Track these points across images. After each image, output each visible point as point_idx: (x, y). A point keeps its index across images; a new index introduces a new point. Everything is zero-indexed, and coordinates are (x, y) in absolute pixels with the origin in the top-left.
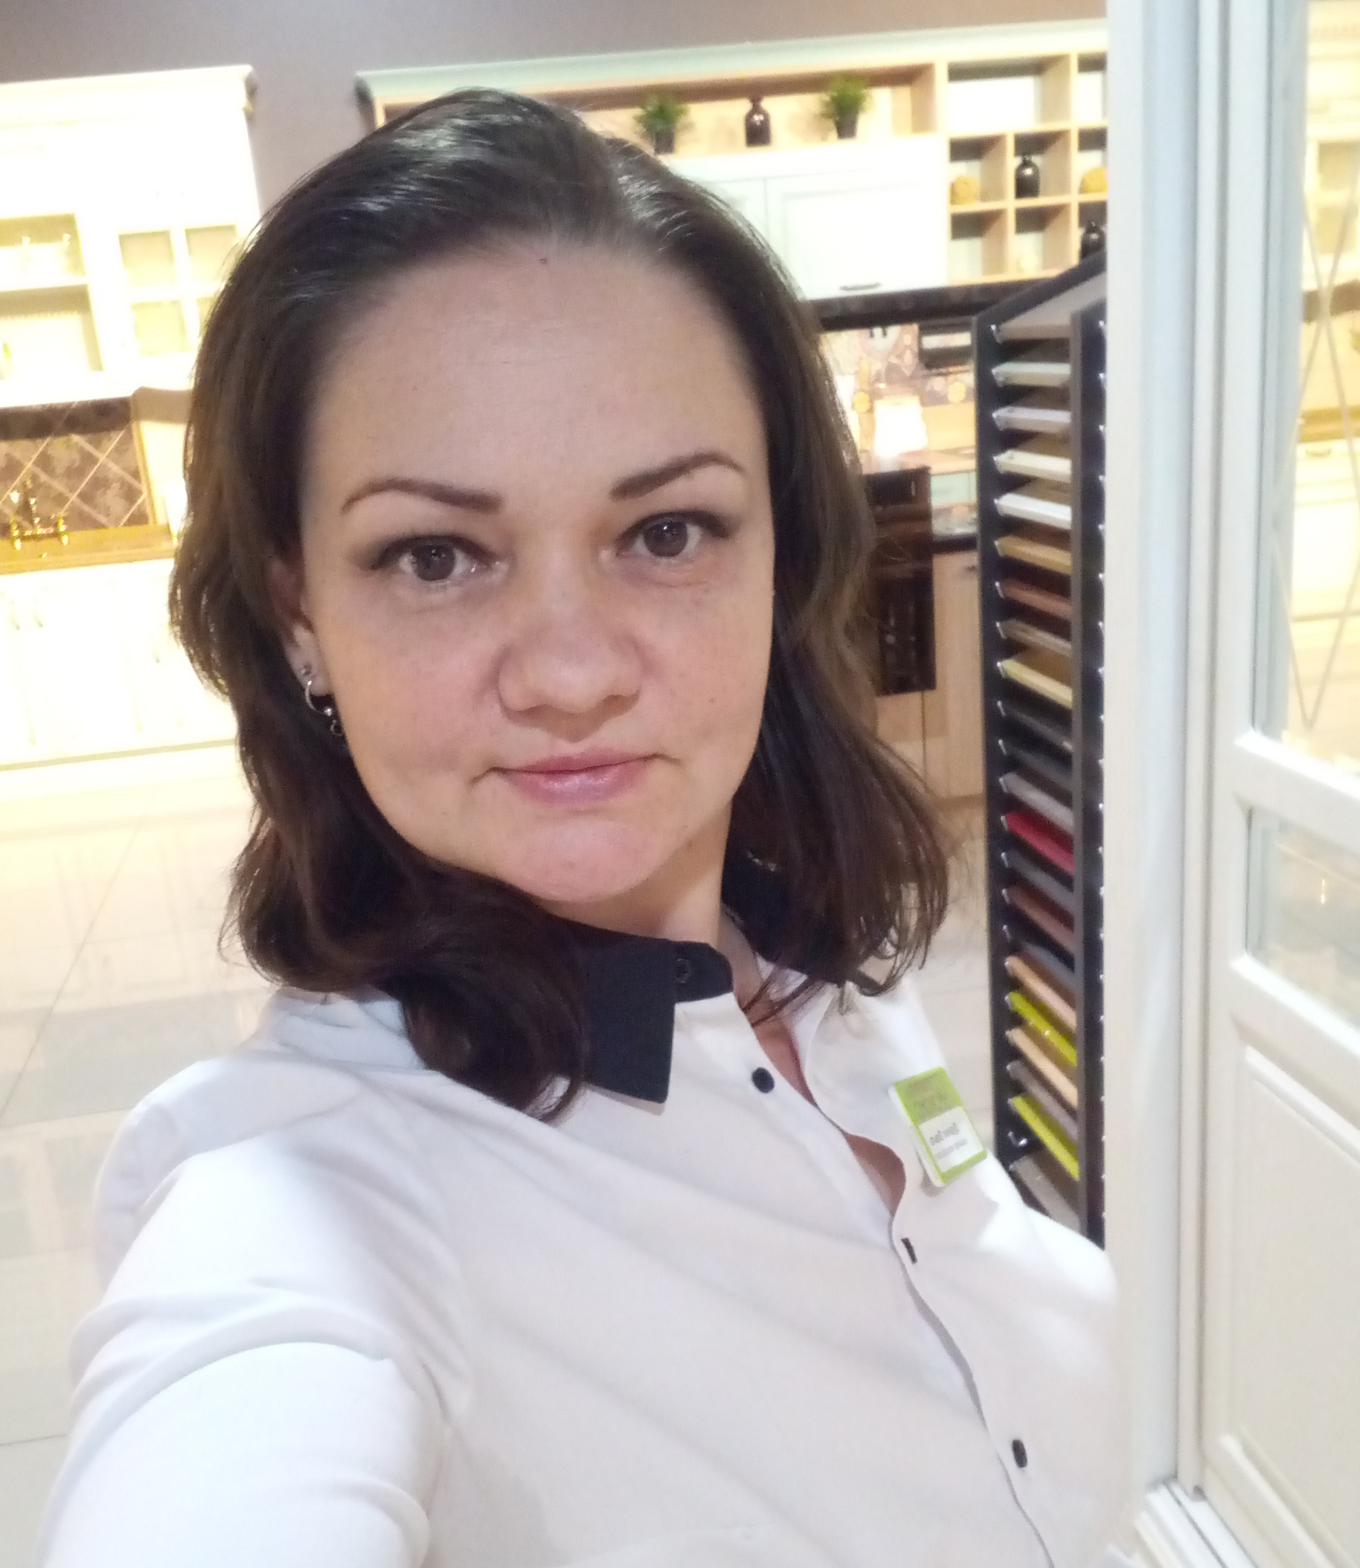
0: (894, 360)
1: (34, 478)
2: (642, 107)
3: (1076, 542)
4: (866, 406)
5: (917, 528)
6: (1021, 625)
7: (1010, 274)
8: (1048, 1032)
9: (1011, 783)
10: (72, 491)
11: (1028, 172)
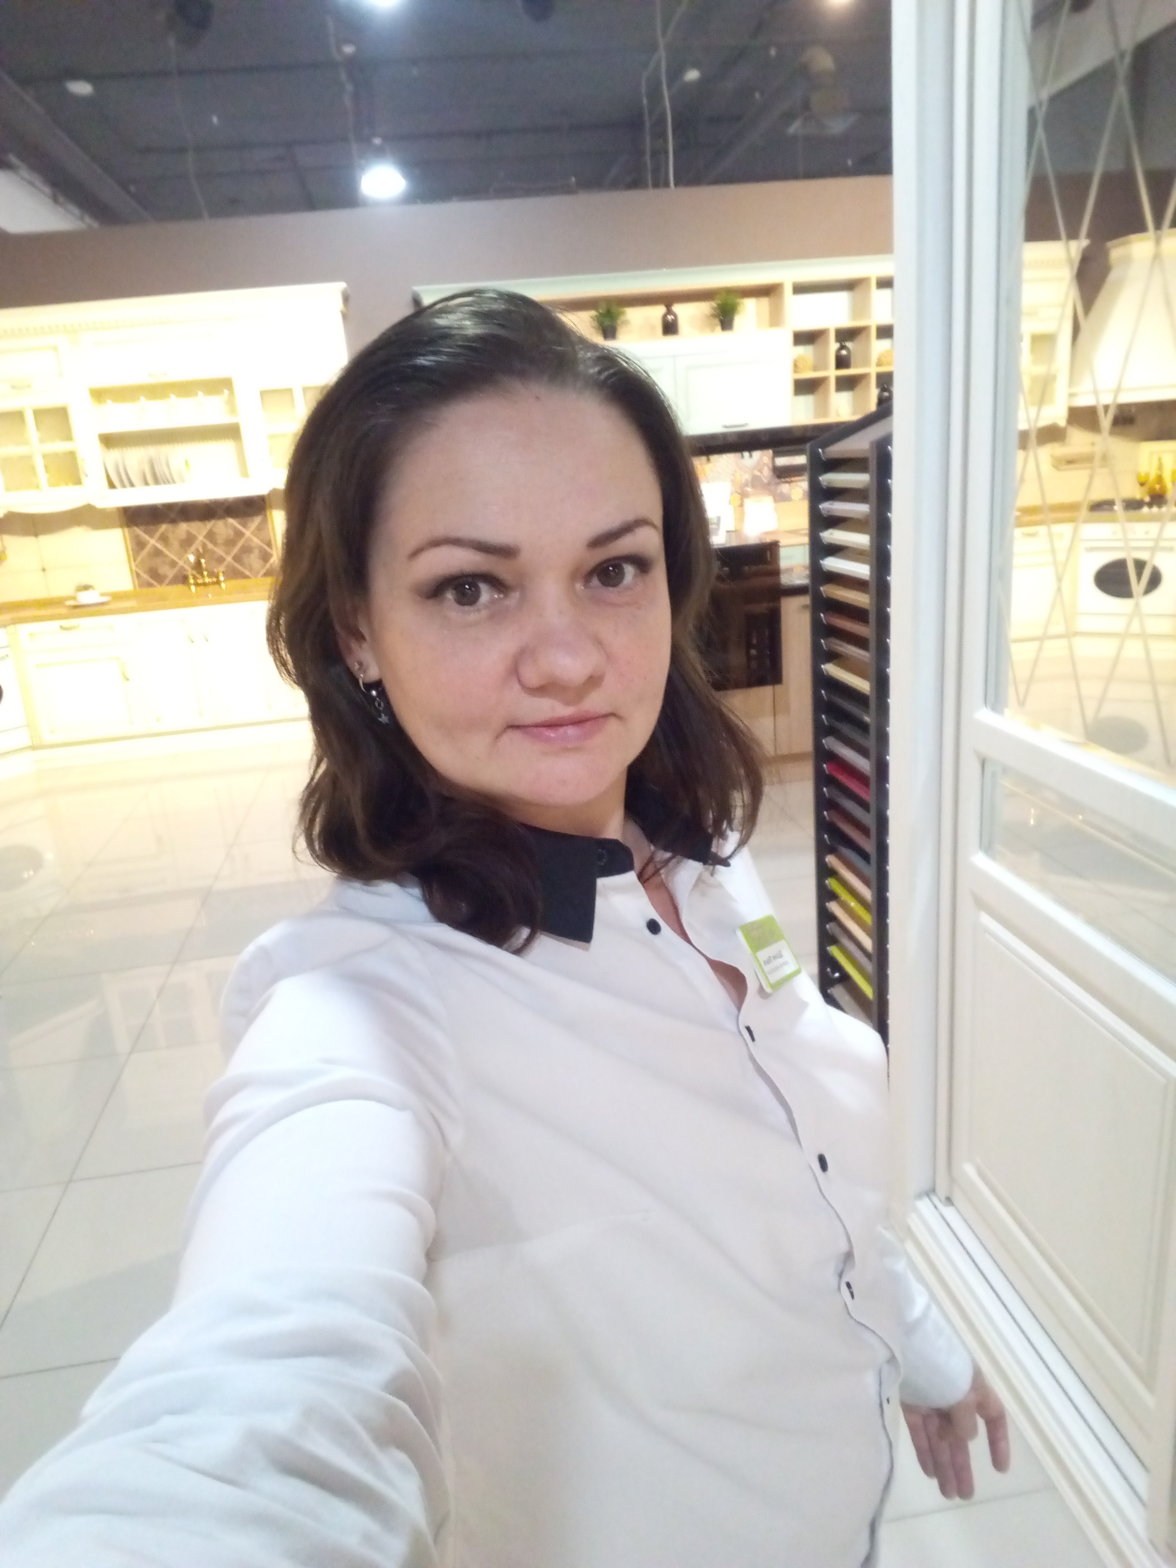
0: (757, 473)
1: (204, 546)
2: (597, 311)
3: (873, 587)
4: (738, 502)
5: (769, 581)
6: (838, 642)
7: (833, 417)
8: (853, 904)
9: (830, 743)
10: (227, 553)
11: (844, 352)
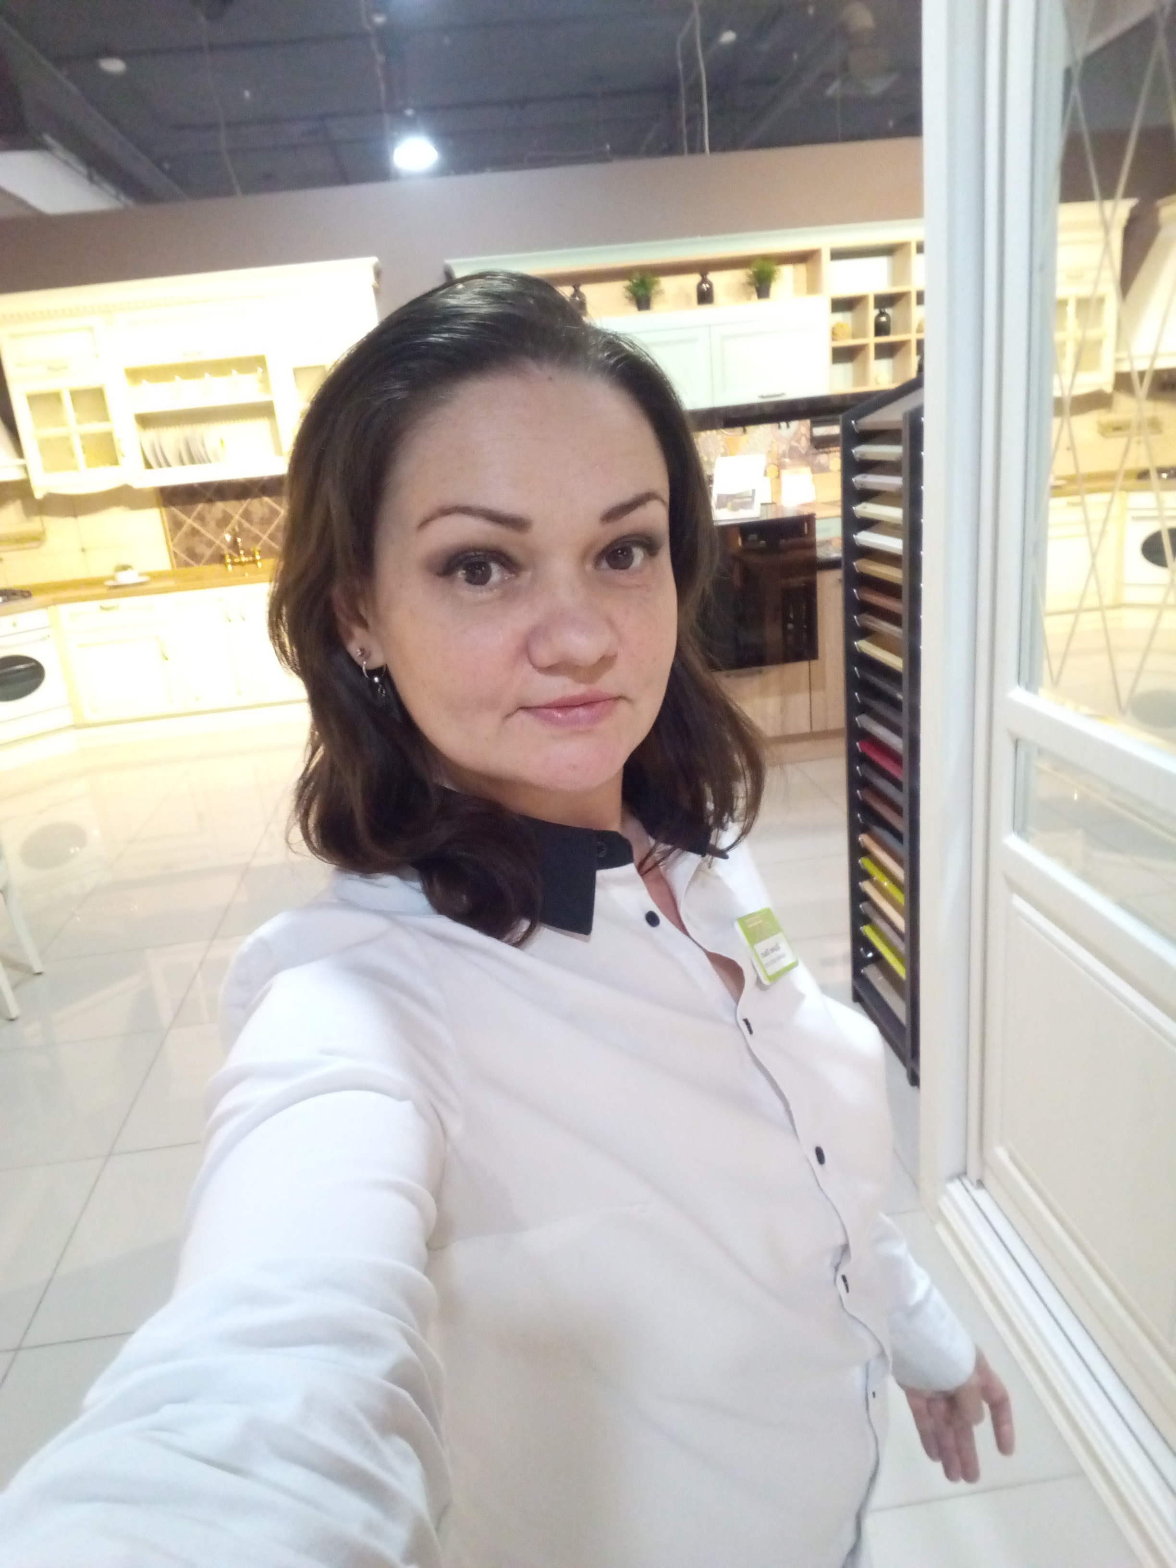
0: (794, 444)
1: (240, 525)
2: (630, 280)
3: (906, 563)
4: (775, 474)
5: (807, 554)
6: (872, 618)
7: (871, 387)
8: (886, 884)
9: (864, 721)
11: (883, 319)
